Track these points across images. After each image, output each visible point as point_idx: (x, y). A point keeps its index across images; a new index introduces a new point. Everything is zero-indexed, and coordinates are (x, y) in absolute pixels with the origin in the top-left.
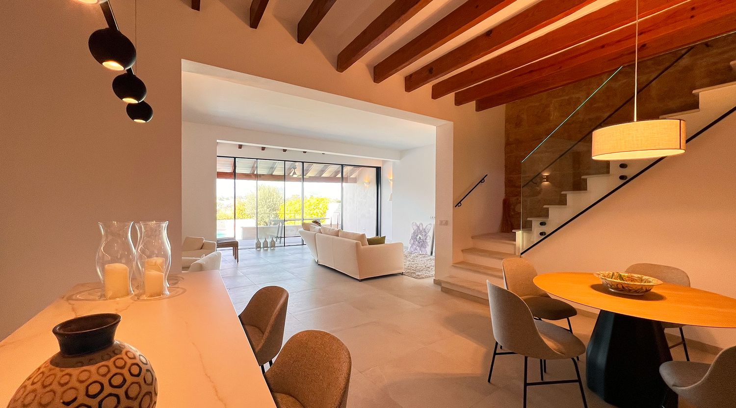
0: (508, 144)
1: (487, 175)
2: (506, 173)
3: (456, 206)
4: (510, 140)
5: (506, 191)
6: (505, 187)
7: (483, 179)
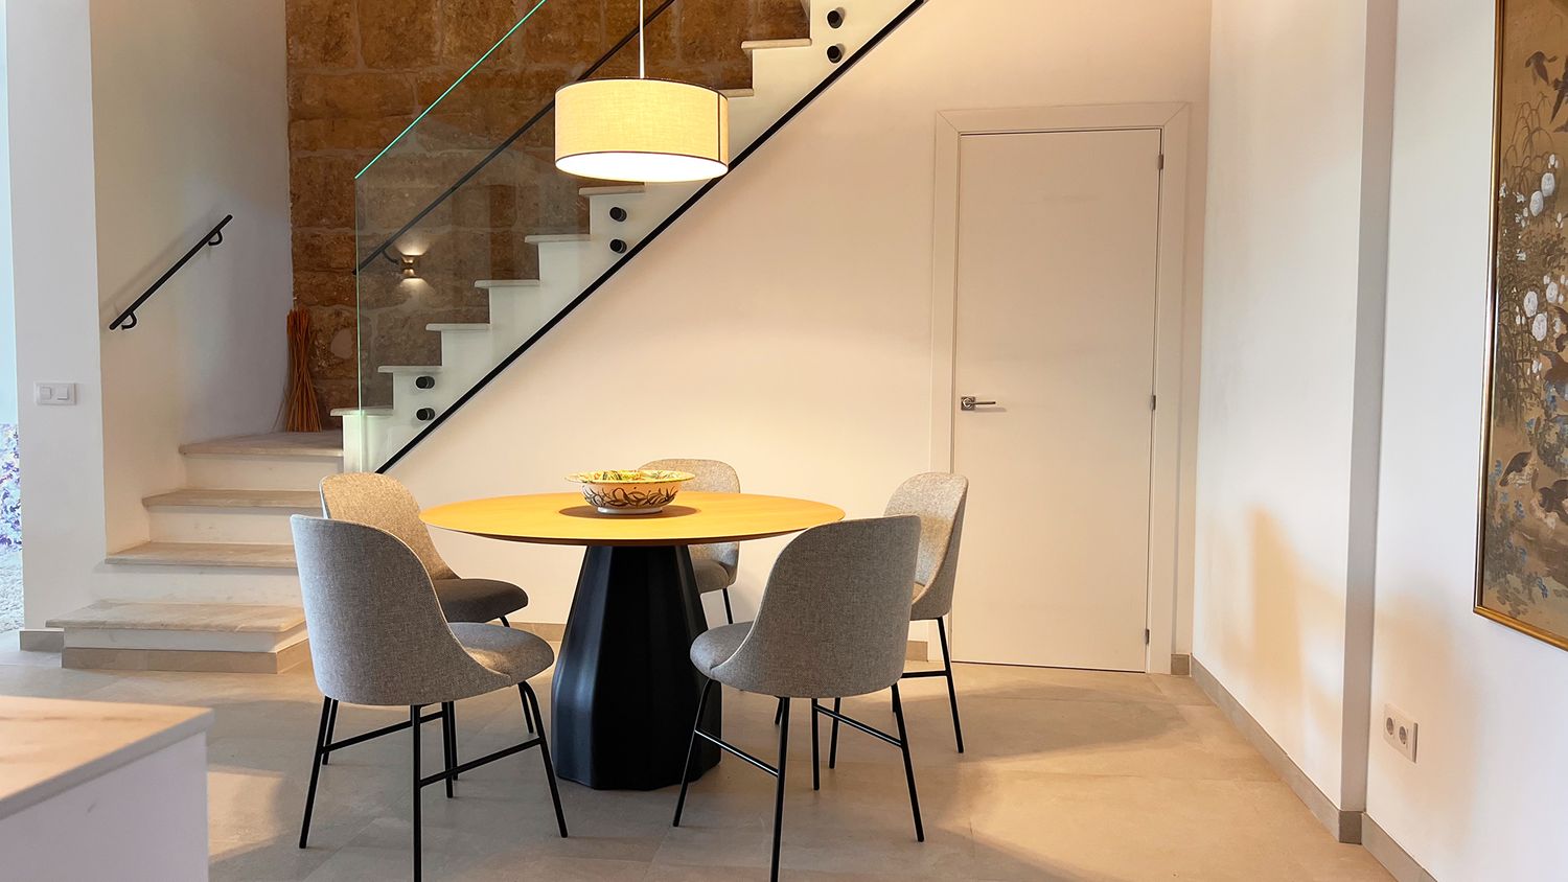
0: (298, 116)
1: (229, 218)
2: (294, 221)
3: (113, 327)
4: (308, 102)
5: (297, 284)
6: (294, 271)
7: (217, 230)
